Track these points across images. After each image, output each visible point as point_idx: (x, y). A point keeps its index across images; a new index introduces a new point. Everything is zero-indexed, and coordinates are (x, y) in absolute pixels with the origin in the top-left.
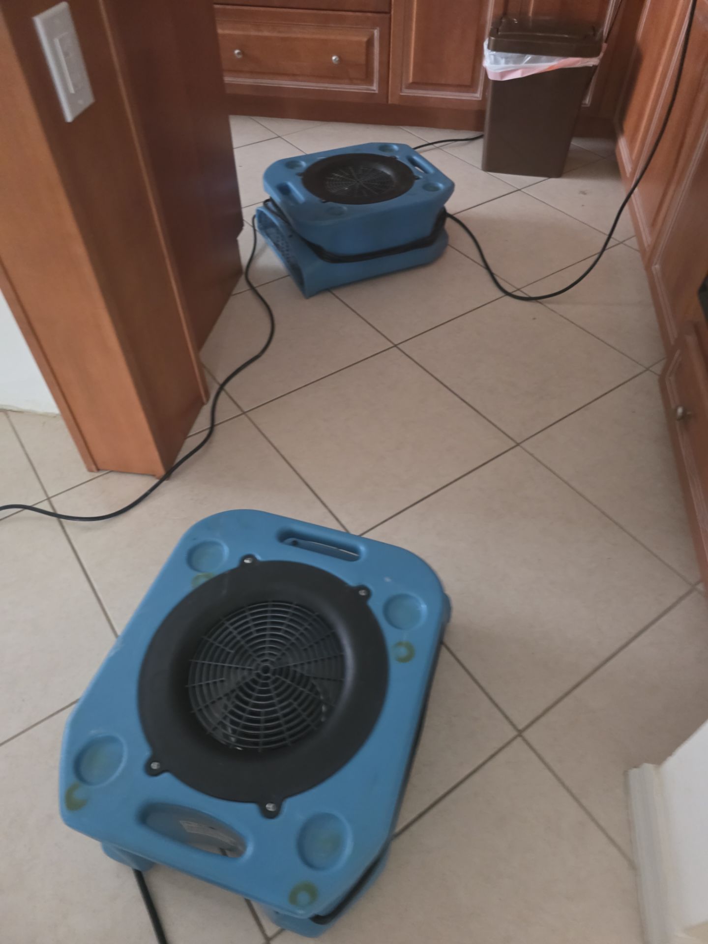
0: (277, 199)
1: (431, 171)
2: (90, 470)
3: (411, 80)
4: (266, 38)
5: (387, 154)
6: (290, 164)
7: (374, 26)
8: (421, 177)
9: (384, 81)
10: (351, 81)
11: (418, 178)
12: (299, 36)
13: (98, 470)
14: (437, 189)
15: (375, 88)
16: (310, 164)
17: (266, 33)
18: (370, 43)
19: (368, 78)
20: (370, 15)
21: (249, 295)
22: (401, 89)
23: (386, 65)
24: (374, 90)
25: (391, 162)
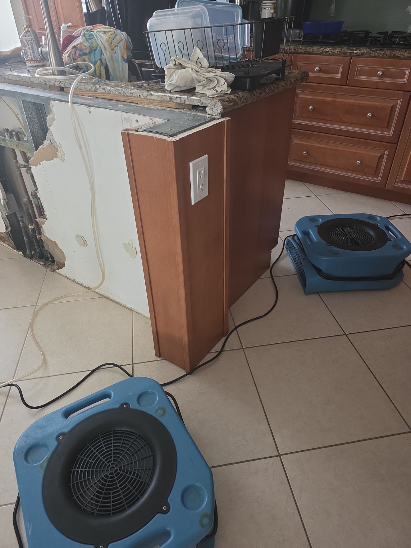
0: (300, 235)
1: (400, 237)
2: (156, 355)
3: (402, 179)
4: (322, 148)
5: (372, 222)
6: (312, 219)
7: (386, 149)
8: (392, 239)
9: (386, 177)
10: (365, 174)
11: (390, 240)
12: (341, 149)
13: (160, 357)
14: (402, 249)
15: (379, 179)
16: (324, 221)
17: (323, 146)
18: (381, 157)
19: (376, 174)
20: (384, 143)
21: (270, 280)
22: (395, 183)
23: (388, 169)
24: (378, 181)
25: (374, 227)
